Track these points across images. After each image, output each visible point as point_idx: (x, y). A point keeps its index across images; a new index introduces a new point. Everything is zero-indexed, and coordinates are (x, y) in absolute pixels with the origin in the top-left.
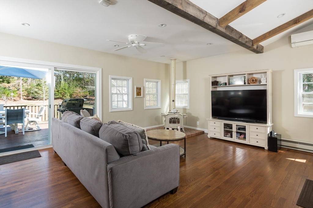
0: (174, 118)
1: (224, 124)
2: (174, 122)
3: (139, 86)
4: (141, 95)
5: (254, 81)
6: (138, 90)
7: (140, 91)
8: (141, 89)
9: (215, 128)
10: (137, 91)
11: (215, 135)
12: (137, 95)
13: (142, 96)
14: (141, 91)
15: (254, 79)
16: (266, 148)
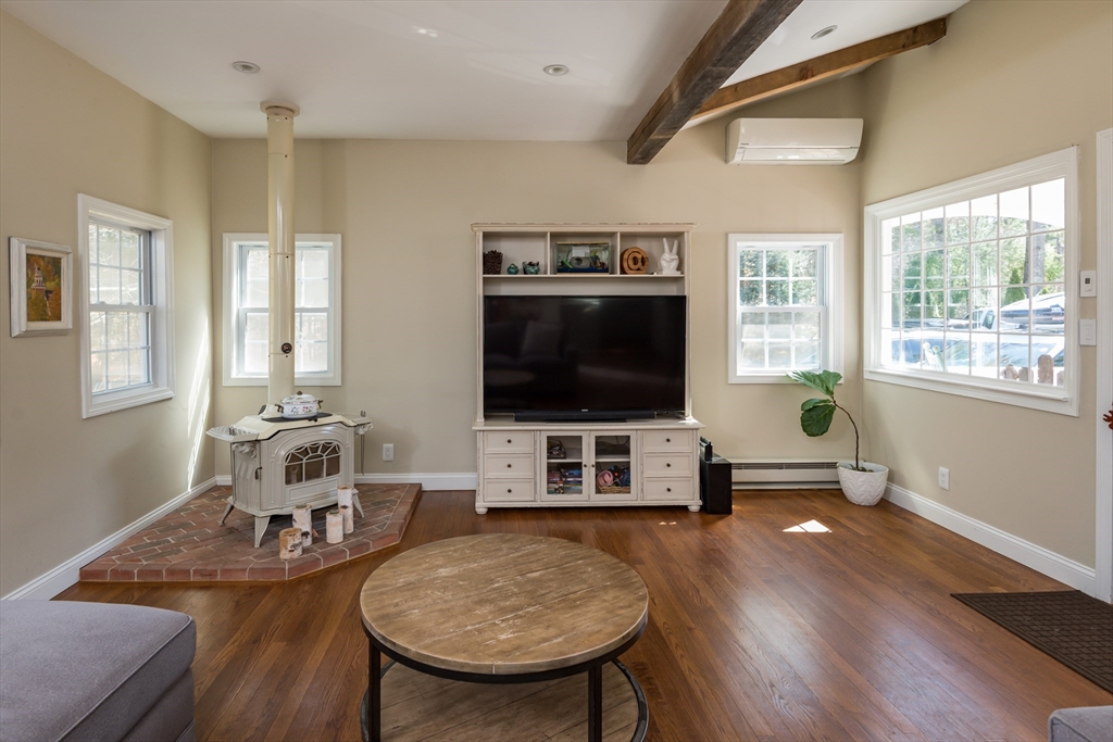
0: (314, 448)
1: (549, 438)
2: (314, 473)
3: (48, 248)
4: (58, 318)
5: (640, 264)
6: (38, 277)
7: (50, 285)
8: (58, 272)
9: (509, 466)
10: (29, 285)
11: (510, 497)
12: (30, 319)
13: (67, 321)
14: (59, 285)
15: (639, 256)
16: (695, 504)
